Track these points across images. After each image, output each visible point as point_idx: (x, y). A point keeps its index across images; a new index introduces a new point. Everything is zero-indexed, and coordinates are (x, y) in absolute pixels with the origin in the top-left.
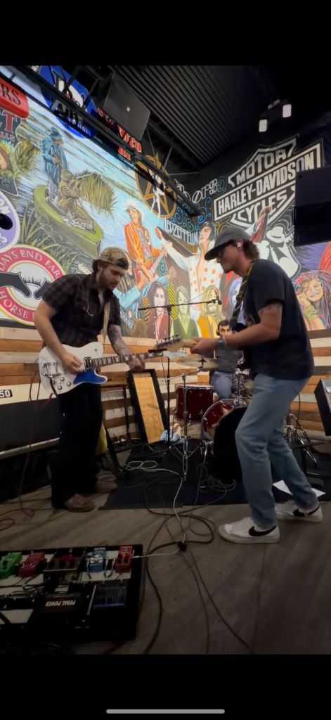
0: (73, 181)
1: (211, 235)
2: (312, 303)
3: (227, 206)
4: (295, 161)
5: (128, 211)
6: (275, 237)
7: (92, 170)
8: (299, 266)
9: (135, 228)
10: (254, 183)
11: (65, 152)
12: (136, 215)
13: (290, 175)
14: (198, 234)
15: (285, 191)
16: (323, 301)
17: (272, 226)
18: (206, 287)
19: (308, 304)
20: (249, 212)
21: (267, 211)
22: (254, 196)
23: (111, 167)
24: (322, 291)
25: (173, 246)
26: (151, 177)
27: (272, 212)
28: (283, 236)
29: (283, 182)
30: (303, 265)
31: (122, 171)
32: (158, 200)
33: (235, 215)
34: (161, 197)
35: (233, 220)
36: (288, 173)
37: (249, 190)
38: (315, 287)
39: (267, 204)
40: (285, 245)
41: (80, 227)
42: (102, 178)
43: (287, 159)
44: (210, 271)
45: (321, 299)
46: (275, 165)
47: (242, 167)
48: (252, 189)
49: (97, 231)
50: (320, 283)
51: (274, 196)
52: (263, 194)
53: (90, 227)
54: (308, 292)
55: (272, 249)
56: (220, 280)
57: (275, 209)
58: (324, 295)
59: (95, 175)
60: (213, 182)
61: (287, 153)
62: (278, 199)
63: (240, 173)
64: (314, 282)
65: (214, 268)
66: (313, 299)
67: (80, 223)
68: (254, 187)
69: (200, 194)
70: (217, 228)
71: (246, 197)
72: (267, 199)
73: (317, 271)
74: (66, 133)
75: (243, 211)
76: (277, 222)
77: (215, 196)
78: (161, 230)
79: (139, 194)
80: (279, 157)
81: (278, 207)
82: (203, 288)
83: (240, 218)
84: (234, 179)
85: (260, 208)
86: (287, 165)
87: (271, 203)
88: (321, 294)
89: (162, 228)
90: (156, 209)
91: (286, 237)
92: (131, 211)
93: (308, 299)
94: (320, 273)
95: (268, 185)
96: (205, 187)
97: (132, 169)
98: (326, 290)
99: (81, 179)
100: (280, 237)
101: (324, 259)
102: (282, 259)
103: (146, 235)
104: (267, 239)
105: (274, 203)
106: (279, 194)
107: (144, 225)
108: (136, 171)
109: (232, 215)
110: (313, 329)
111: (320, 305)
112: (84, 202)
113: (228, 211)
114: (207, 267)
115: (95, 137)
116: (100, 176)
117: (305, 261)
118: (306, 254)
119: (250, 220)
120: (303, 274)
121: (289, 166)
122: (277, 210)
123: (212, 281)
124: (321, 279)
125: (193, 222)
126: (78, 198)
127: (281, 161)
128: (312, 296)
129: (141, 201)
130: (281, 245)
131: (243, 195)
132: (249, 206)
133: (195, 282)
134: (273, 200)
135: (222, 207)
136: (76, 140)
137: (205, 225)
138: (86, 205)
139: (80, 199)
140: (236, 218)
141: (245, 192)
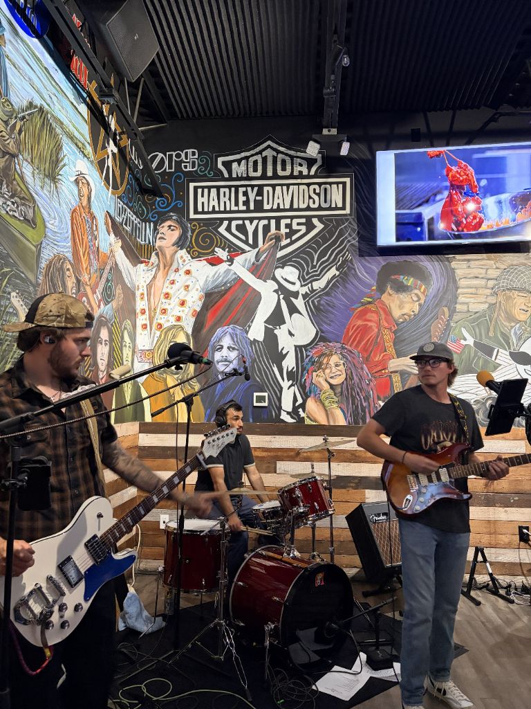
0: (13, 121)
1: (180, 238)
2: (332, 386)
3: (214, 203)
4: (320, 184)
5: (77, 182)
6: (286, 280)
7: (38, 102)
8: (317, 331)
9: (84, 215)
10: (261, 187)
11: (6, 60)
12: (85, 191)
13: (311, 201)
14: (155, 229)
15: (303, 220)
16: (345, 386)
17: (284, 262)
18: (166, 325)
19: (326, 386)
20: (250, 228)
21: (278, 238)
22: (259, 207)
23: (60, 96)
24: (344, 372)
25: (122, 247)
26: (103, 117)
27: (284, 242)
28: (298, 283)
29: (303, 206)
30: (322, 332)
31: (72, 103)
32: (110, 162)
33: (226, 223)
34: (114, 154)
35: (222, 230)
36: (310, 197)
37: (252, 196)
38: (337, 365)
39: (278, 228)
40: (300, 296)
41: (16, 215)
42: (49, 116)
43: (308, 177)
44: (174, 301)
45: (343, 383)
46: (292, 176)
47: (243, 155)
48: (257, 195)
49: (39, 221)
50: (342, 362)
51: (288, 221)
52: (272, 210)
53: (30, 215)
54: (327, 371)
55: (282, 297)
56: (193, 319)
57: (288, 241)
58: (346, 379)
59: (41, 110)
60: (190, 151)
61: (309, 169)
62: (295, 227)
63: (239, 161)
64: (335, 359)
65: (182, 297)
66: (333, 382)
67: (18, 207)
68: (260, 193)
69: (162, 160)
70: (193, 231)
71: (246, 203)
72: (278, 219)
73: (339, 345)
74: (11, 24)
75: (240, 222)
76: (290, 260)
77: (193, 177)
78: (110, 216)
79: (89, 149)
80: (297, 169)
81: (294, 238)
82: (160, 326)
83: (234, 230)
84: (228, 165)
85: (267, 229)
86: (308, 185)
87: (284, 230)
88: (344, 376)
89: (112, 214)
90: (107, 179)
91: (302, 286)
92: (80, 184)
93: (326, 380)
94: (343, 348)
95: (280, 201)
96: (174, 154)
97: (85, 101)
98: (349, 372)
99: (24, 117)
100: (294, 284)
101: (348, 332)
102: (295, 315)
103: (94, 229)
104: (274, 279)
105: (288, 230)
106: (295, 221)
107: (94, 210)
108: (88, 105)
109: (222, 220)
110: (332, 424)
111: (342, 392)
112: (25, 164)
113: (214, 212)
114: (171, 292)
115: (45, 36)
116: (47, 113)
117: (326, 327)
118: (327, 317)
119: (251, 241)
120: (322, 344)
121: (312, 187)
122: (292, 243)
123: (179, 319)
124: (344, 356)
125: (145, 204)
126: (17, 156)
127: (301, 176)
128: (331, 378)
129: (92, 162)
130: (296, 295)
131: (242, 198)
132: (251, 220)
133: (143, 312)
134: (288, 226)
135: (205, 199)
136: (22, 40)
137: (170, 218)
138: (28, 170)
139: (20, 157)
140: (228, 229)
141: (245, 194)
